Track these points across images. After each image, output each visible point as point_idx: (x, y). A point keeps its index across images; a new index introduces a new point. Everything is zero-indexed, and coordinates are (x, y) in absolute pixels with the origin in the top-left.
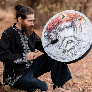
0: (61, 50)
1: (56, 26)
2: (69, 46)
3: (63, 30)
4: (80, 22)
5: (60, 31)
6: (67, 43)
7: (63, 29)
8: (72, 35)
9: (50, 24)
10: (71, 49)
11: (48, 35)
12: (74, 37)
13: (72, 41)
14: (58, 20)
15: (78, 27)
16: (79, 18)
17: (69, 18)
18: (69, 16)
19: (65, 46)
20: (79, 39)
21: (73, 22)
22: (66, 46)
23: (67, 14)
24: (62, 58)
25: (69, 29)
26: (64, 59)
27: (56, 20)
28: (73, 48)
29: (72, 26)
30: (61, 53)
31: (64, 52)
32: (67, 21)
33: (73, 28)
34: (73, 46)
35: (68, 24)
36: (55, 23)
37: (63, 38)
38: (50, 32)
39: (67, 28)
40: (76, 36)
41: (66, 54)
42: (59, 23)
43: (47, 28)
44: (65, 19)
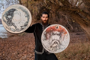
0: (50, 45)
1: (52, 31)
4: (65, 34)
5: (53, 35)
6: (54, 43)
7: (55, 34)
8: (58, 40)
9: (49, 28)
10: (55, 47)
11: (46, 34)
12: (59, 41)
13: (57, 43)
14: (54, 28)
15: (63, 37)
16: (65, 32)
17: (60, 29)
18: (60, 28)
19: (52, 44)
20: (61, 43)
21: (61, 33)
23: (60, 27)
24: (49, 50)
26: (50, 51)
27: (53, 28)
28: (56, 47)
29: (60, 35)
30: (49, 47)
31: (51, 47)
32: (58, 31)
33: (60, 36)
34: (57, 46)
35: (58, 33)
36: (52, 29)
37: (53, 39)
38: (47, 33)
39: (57, 35)
40: (60, 41)
41: (52, 48)
42: (54, 30)
43: (47, 30)
44: (57, 29)
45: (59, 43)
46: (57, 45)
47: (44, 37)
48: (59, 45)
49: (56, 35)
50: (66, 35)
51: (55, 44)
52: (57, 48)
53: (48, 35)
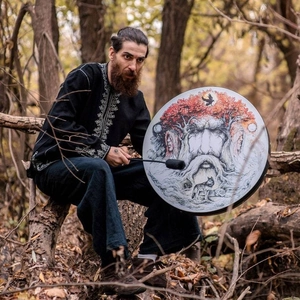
0: (182, 179)
1: (187, 118)
2: (202, 177)
3: (200, 134)
4: (244, 126)
5: (192, 132)
6: (201, 167)
7: (201, 130)
8: (217, 153)
9: (174, 106)
10: (206, 184)
11: (161, 132)
12: (219, 157)
13: (212, 166)
14: (195, 105)
15: (235, 137)
16: (244, 116)
17: (221, 107)
18: (224, 103)
19: (192, 172)
20: (230, 167)
21: (227, 121)
22: (195, 174)
23: (220, 96)
24: (178, 199)
25: (214, 135)
26: (182, 203)
27: (190, 104)
28: (209, 183)
29: (223, 130)
30: (179, 186)
31: (188, 185)
32: (215, 115)
33: (222, 136)
34: (211, 179)
35: (215, 122)
36: (186, 111)
37: (195, 152)
39: (212, 130)
40: (226, 157)
41: (190, 192)
42: (195, 111)
43: (165, 114)
44: (211, 108)
45: (220, 168)
46: (211, 173)
47: (153, 147)
48: (220, 174)
49: (206, 131)
50: (252, 127)
51: (203, 172)
52: (214, 188)
53: (173, 138)
